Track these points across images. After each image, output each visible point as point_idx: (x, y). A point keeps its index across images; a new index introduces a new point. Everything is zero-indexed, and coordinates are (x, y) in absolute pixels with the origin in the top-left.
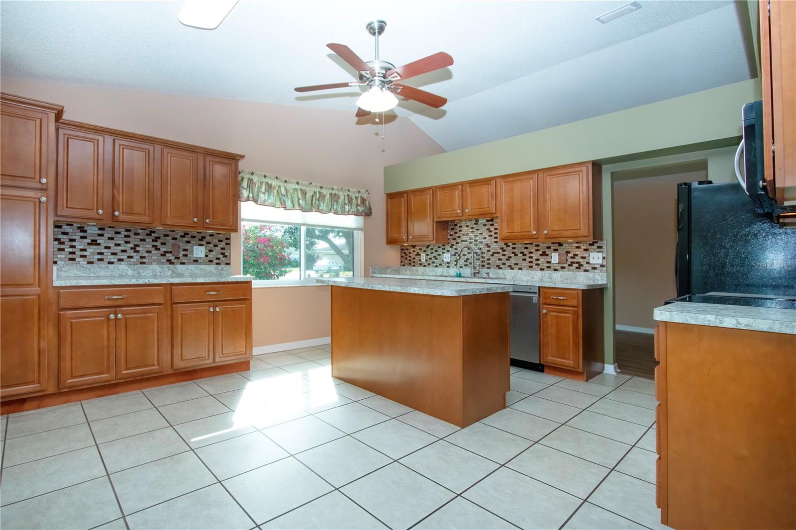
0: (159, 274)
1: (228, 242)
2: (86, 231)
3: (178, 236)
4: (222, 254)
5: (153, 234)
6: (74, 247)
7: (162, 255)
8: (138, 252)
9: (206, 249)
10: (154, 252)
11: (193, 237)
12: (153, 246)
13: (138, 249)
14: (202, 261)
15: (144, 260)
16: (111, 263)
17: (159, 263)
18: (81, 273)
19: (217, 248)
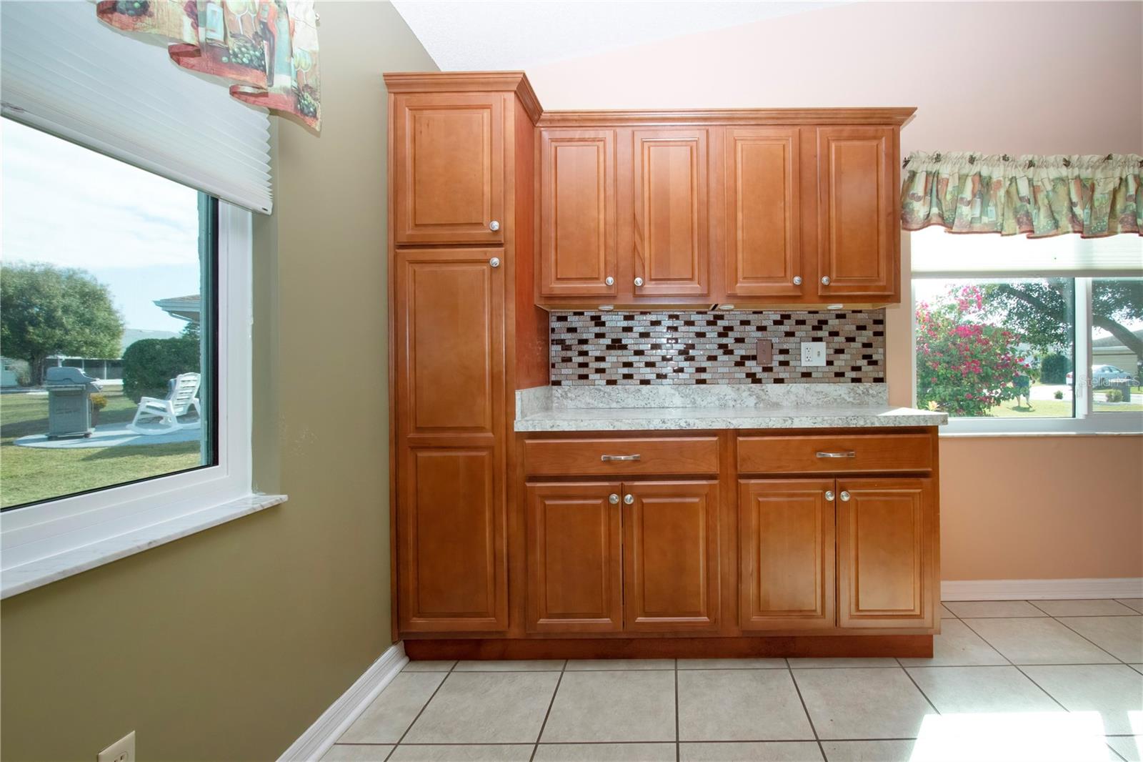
0: (731, 403)
1: (879, 328)
2: (603, 324)
3: (769, 323)
4: (865, 357)
5: (719, 322)
6: (584, 353)
7: (738, 364)
8: (692, 359)
9: (828, 348)
10: (722, 358)
11: (801, 322)
12: (721, 346)
13: (691, 352)
14: (820, 375)
15: (703, 376)
16: (645, 382)
17: (732, 381)
18: (596, 403)
19: (853, 345)
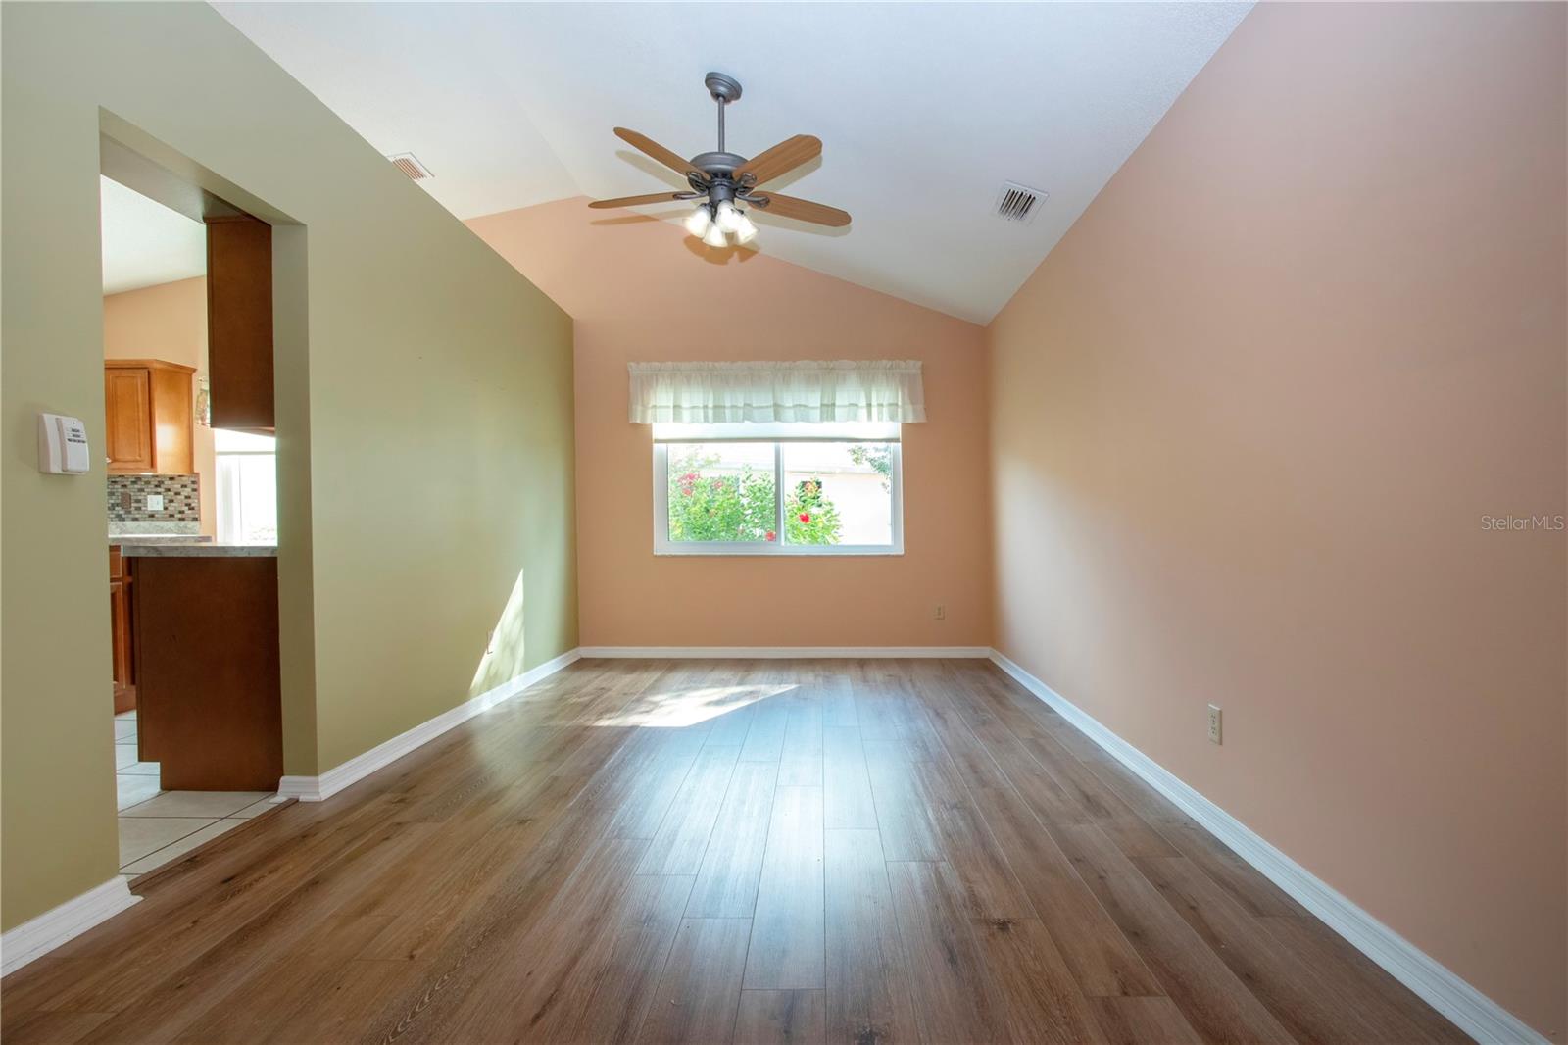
1: (195, 487)
3: (128, 483)
4: (186, 505)
9: (164, 499)
11: (148, 483)
14: (159, 516)
19: (179, 497)
